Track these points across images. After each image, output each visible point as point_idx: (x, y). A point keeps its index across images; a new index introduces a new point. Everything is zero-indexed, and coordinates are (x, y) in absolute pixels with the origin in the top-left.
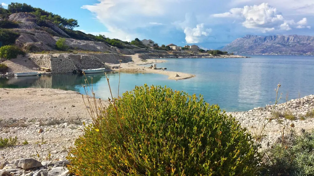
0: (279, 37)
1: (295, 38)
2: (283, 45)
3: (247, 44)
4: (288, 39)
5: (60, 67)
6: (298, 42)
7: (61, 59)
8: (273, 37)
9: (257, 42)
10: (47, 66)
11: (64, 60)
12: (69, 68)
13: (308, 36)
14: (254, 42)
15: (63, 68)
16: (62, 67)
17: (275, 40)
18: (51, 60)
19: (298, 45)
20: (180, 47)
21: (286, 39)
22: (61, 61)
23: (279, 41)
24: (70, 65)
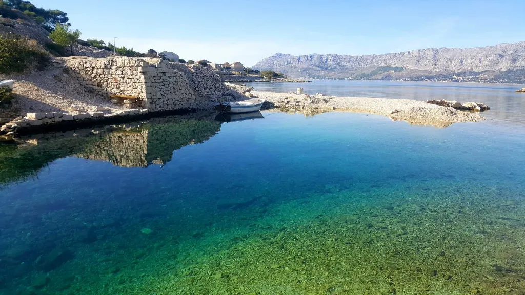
0: (316, 57)
1: (335, 58)
2: (321, 67)
3: (278, 65)
4: (327, 60)
5: (162, 93)
6: (339, 64)
7: (164, 70)
8: (309, 57)
9: (290, 63)
10: (130, 89)
11: (169, 75)
12: (182, 96)
13: (350, 56)
14: (286, 62)
15: (170, 97)
16: (167, 92)
17: (311, 60)
18: (143, 73)
19: (338, 67)
20: (221, 64)
21: (324, 59)
22: (164, 78)
23: (315, 62)
24: (183, 88)
